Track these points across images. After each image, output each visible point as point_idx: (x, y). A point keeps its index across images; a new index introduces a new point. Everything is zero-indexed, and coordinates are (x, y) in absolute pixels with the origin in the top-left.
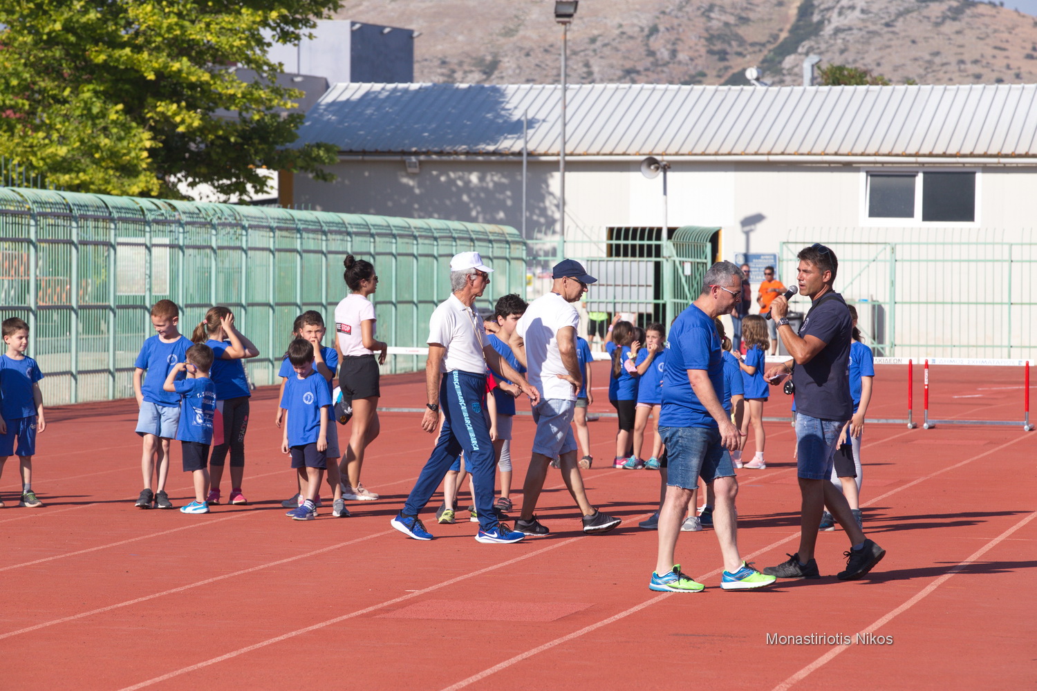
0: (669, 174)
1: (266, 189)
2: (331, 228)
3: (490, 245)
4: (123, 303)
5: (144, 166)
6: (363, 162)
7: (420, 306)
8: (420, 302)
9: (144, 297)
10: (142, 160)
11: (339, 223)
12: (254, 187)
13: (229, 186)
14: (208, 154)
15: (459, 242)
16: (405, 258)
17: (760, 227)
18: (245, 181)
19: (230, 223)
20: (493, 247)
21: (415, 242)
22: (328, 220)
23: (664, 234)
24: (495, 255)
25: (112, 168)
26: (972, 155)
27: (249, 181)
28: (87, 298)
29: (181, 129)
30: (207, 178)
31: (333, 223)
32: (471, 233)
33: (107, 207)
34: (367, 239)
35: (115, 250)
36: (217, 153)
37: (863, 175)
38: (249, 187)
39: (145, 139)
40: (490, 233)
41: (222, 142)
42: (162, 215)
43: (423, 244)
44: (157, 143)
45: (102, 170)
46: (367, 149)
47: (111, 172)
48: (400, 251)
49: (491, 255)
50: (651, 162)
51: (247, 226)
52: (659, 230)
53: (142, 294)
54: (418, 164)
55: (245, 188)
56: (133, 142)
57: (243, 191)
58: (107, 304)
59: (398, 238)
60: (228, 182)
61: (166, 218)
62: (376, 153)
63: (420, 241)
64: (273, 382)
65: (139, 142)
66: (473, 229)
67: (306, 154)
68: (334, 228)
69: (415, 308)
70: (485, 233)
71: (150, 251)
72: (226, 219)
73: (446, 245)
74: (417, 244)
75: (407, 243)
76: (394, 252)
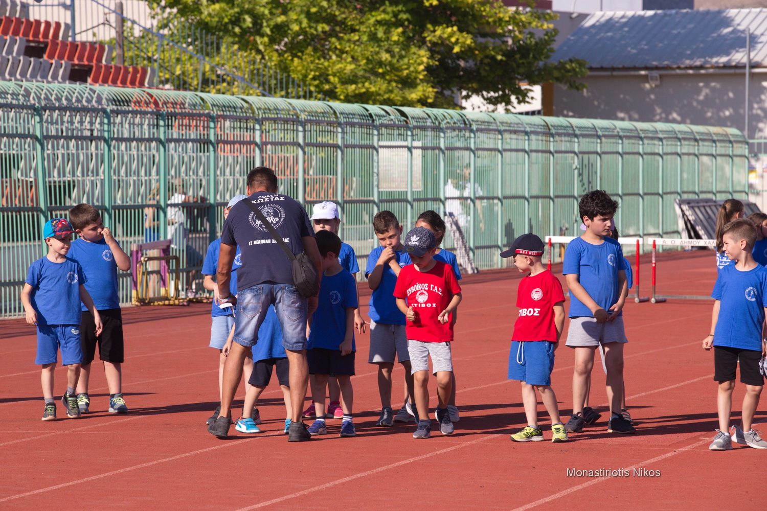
1: (527, 99)
2: (559, 131)
3: (714, 145)
4: (384, 197)
5: (421, 77)
6: (613, 77)
7: (646, 197)
8: (646, 194)
9: (407, 192)
10: (419, 73)
11: (567, 127)
12: (517, 98)
13: (496, 98)
14: (478, 71)
15: (683, 142)
16: (632, 156)
18: (510, 93)
19: (459, 126)
20: (716, 147)
21: (641, 143)
22: (556, 124)
24: (719, 152)
25: (396, 81)
27: (513, 93)
28: (352, 194)
29: (457, 49)
30: (477, 91)
31: (561, 126)
32: (696, 135)
33: (335, 113)
34: (594, 140)
35: (377, 152)
36: (486, 71)
38: (513, 98)
39: (423, 56)
40: (714, 134)
41: (489, 60)
42: (392, 120)
43: (648, 144)
44: (434, 61)
45: (386, 82)
46: (615, 66)
47: (394, 84)
48: (627, 150)
49: (714, 153)
51: (475, 129)
53: (405, 190)
54: (658, 78)
55: (510, 99)
56: (413, 58)
57: (508, 102)
58: (371, 198)
59: (624, 139)
60: (496, 95)
61: (394, 123)
63: (646, 141)
64: (502, 266)
65: (417, 58)
66: (698, 131)
67: (561, 67)
68: (562, 131)
69: (641, 200)
70: (709, 134)
71: (411, 153)
72: (455, 123)
73: (671, 145)
74: (643, 144)
75: (634, 144)
76: (620, 151)
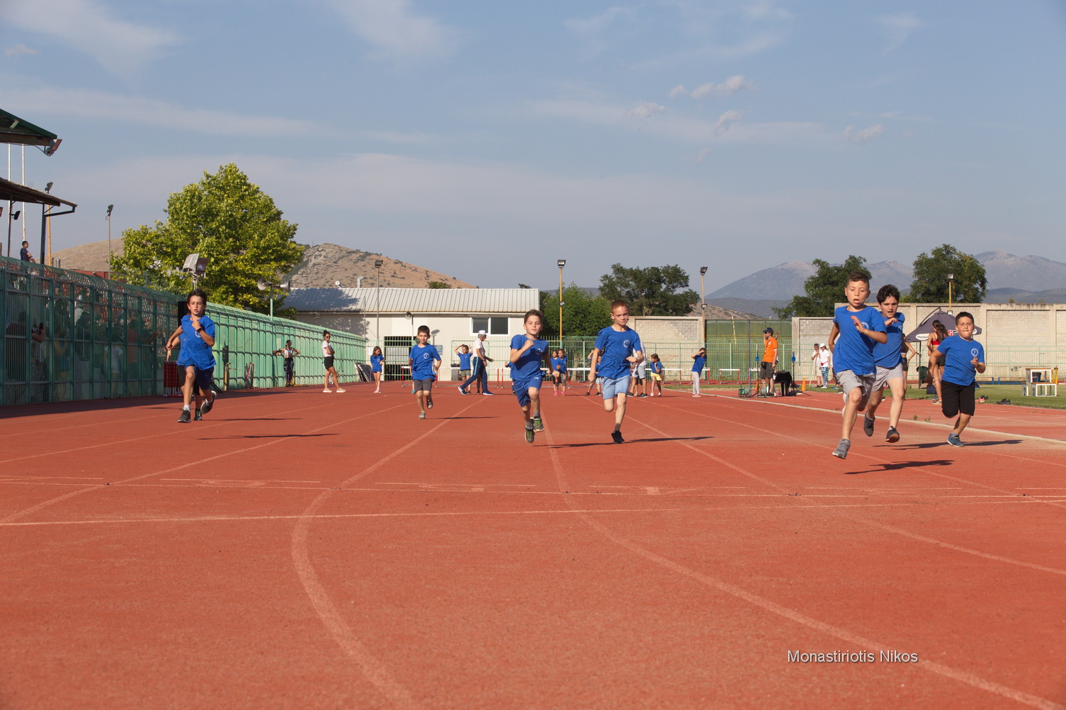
0: (414, 318)
17: (438, 334)
23: (412, 338)
26: (507, 312)
29: (251, 303)
37: (471, 319)
50: (409, 314)
52: (410, 337)
62: (305, 311)
